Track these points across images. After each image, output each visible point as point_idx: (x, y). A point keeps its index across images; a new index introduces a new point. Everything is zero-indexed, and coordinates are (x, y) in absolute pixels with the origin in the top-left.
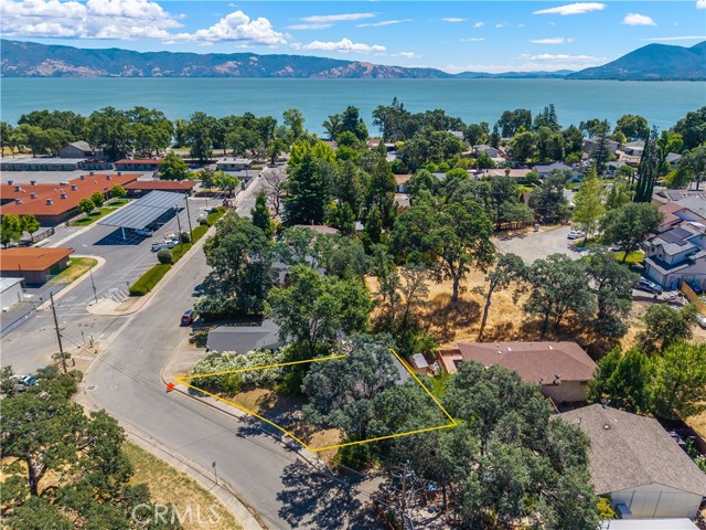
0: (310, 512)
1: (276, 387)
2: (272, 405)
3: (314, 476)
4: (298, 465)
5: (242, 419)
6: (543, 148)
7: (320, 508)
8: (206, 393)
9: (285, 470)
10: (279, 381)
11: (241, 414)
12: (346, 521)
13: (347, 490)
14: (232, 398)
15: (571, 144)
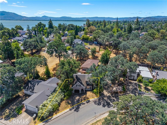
0: (110, 103)
1: (65, 98)
2: (70, 102)
4: (95, 102)
5: (71, 110)
8: (50, 118)
9: (96, 104)
10: (65, 96)
11: (68, 109)
13: (105, 96)
14: (59, 110)
15: (15, 32)
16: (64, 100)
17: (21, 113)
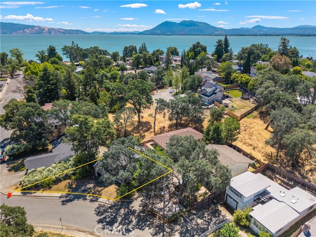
0: (116, 222)
1: (73, 177)
2: (74, 186)
3: (110, 208)
4: (100, 206)
5: (60, 197)
6: (145, 60)
7: (120, 219)
8: (33, 192)
9: (95, 211)
10: (74, 174)
11: (59, 194)
12: (134, 219)
13: (128, 208)
14: (50, 189)
15: (155, 58)
16: (70, 179)
17: (22, 170)
